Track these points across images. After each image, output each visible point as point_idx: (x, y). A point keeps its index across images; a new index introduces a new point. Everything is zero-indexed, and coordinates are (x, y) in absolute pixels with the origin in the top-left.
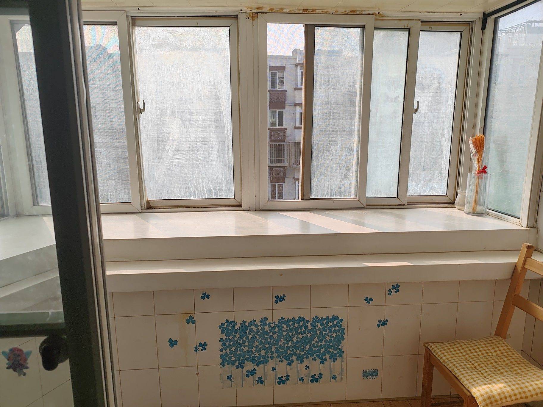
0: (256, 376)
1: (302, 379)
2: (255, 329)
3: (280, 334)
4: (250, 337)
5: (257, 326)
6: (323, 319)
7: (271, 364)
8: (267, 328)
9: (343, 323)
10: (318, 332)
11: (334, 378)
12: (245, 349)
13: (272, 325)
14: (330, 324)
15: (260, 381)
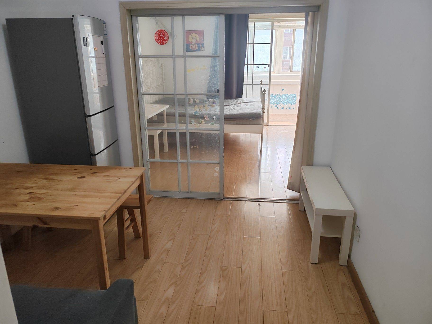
0: (277, 107)
1: (287, 108)
3: (283, 98)
4: (276, 98)
5: (278, 95)
7: (280, 105)
8: (280, 96)
10: (291, 98)
11: (294, 108)
12: (275, 101)
14: (294, 96)
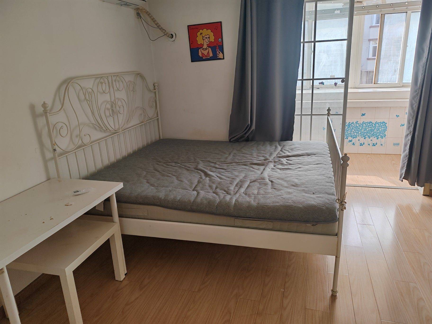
0: (352, 142)
1: (369, 145)
2: (353, 125)
3: (362, 128)
4: (351, 128)
5: (354, 124)
6: (379, 123)
7: (358, 138)
8: (358, 125)
9: (386, 125)
10: (377, 127)
11: (382, 145)
12: (349, 132)
13: (360, 124)
14: (382, 125)
15: (354, 144)
